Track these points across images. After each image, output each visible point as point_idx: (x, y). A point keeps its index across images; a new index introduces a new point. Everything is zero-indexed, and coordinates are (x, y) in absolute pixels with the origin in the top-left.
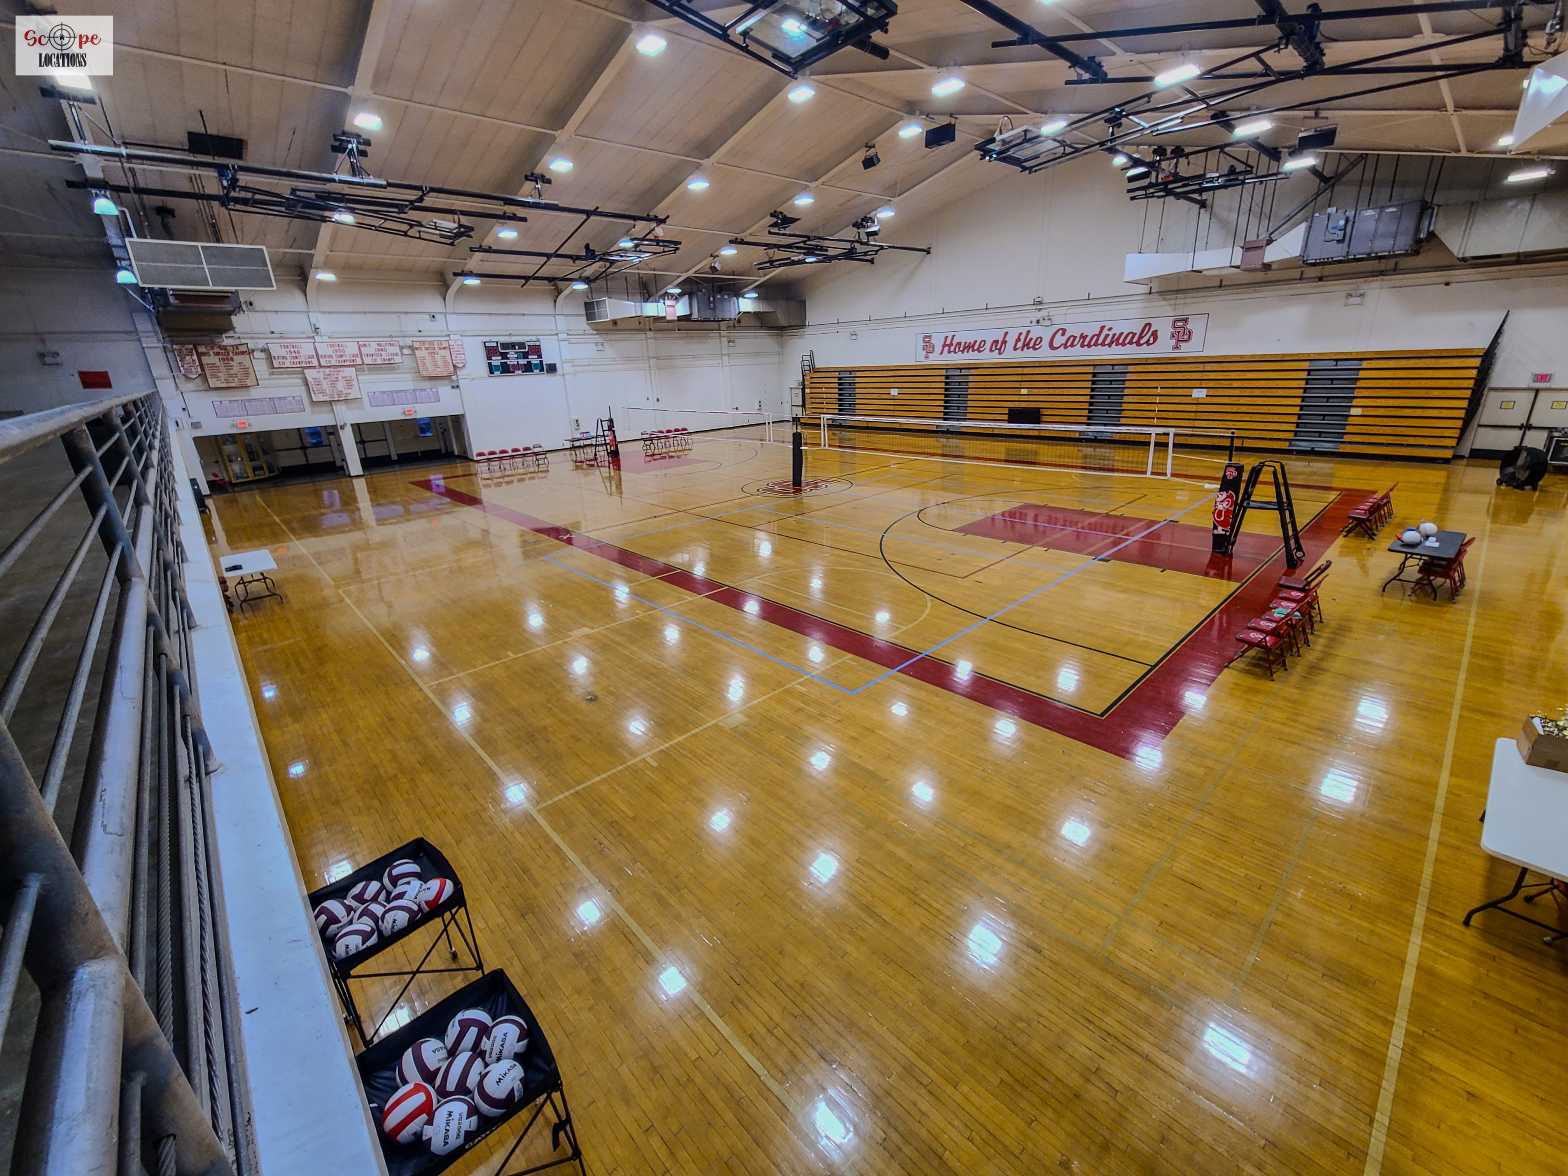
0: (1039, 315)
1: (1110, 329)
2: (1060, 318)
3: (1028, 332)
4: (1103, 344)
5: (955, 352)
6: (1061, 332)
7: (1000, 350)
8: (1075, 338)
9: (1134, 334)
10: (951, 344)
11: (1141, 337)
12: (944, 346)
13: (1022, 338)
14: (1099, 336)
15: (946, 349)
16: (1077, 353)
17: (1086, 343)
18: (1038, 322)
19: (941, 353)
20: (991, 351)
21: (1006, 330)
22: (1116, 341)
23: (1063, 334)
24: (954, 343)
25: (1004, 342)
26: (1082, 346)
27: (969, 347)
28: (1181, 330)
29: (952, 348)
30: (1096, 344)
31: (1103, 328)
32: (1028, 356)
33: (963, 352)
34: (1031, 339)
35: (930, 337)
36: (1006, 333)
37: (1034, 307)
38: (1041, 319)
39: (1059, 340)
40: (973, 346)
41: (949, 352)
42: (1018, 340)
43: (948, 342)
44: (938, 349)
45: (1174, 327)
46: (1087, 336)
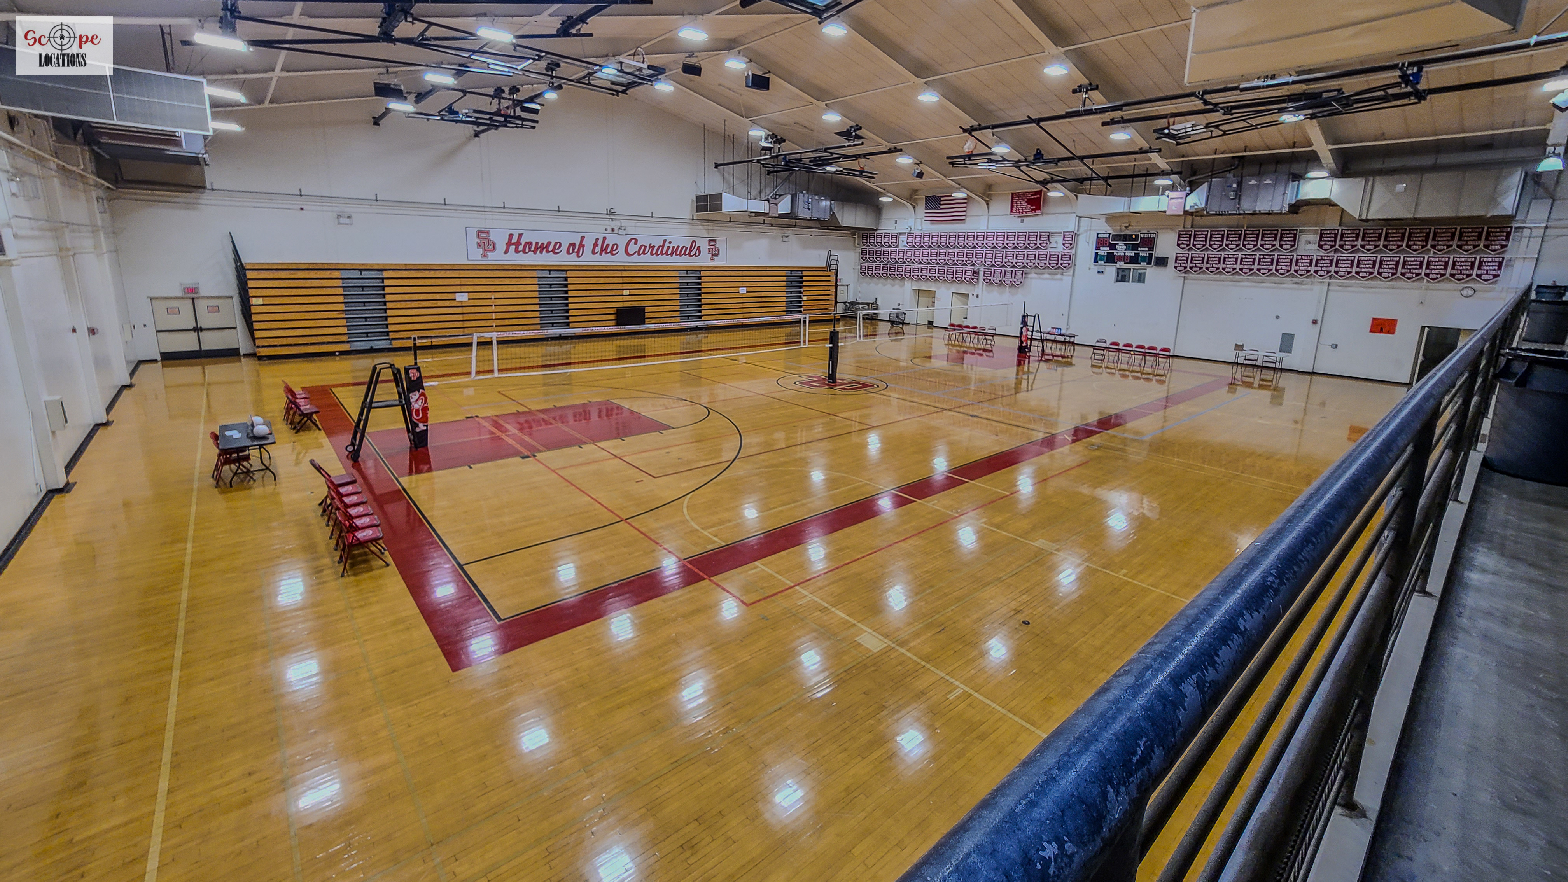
0: (615, 224)
1: (670, 242)
2: (633, 229)
3: (605, 238)
4: (666, 254)
5: (524, 251)
6: (634, 241)
7: (578, 252)
8: (646, 247)
9: (687, 248)
10: (518, 243)
11: (691, 251)
12: (509, 244)
13: (600, 243)
14: (663, 246)
15: (513, 248)
16: (647, 260)
17: (654, 252)
18: (613, 230)
19: (506, 252)
20: (568, 252)
21: (583, 234)
22: (675, 252)
23: (636, 243)
24: (523, 241)
25: (582, 246)
26: (652, 254)
27: (541, 248)
28: (713, 247)
29: (521, 248)
30: (662, 253)
31: (665, 241)
32: (606, 260)
33: (535, 252)
34: (608, 245)
35: (488, 232)
36: (583, 238)
37: (608, 216)
38: (616, 229)
39: (633, 248)
40: (547, 247)
41: (517, 251)
42: (596, 245)
43: (514, 240)
44: (501, 246)
45: (709, 245)
46: (654, 246)
